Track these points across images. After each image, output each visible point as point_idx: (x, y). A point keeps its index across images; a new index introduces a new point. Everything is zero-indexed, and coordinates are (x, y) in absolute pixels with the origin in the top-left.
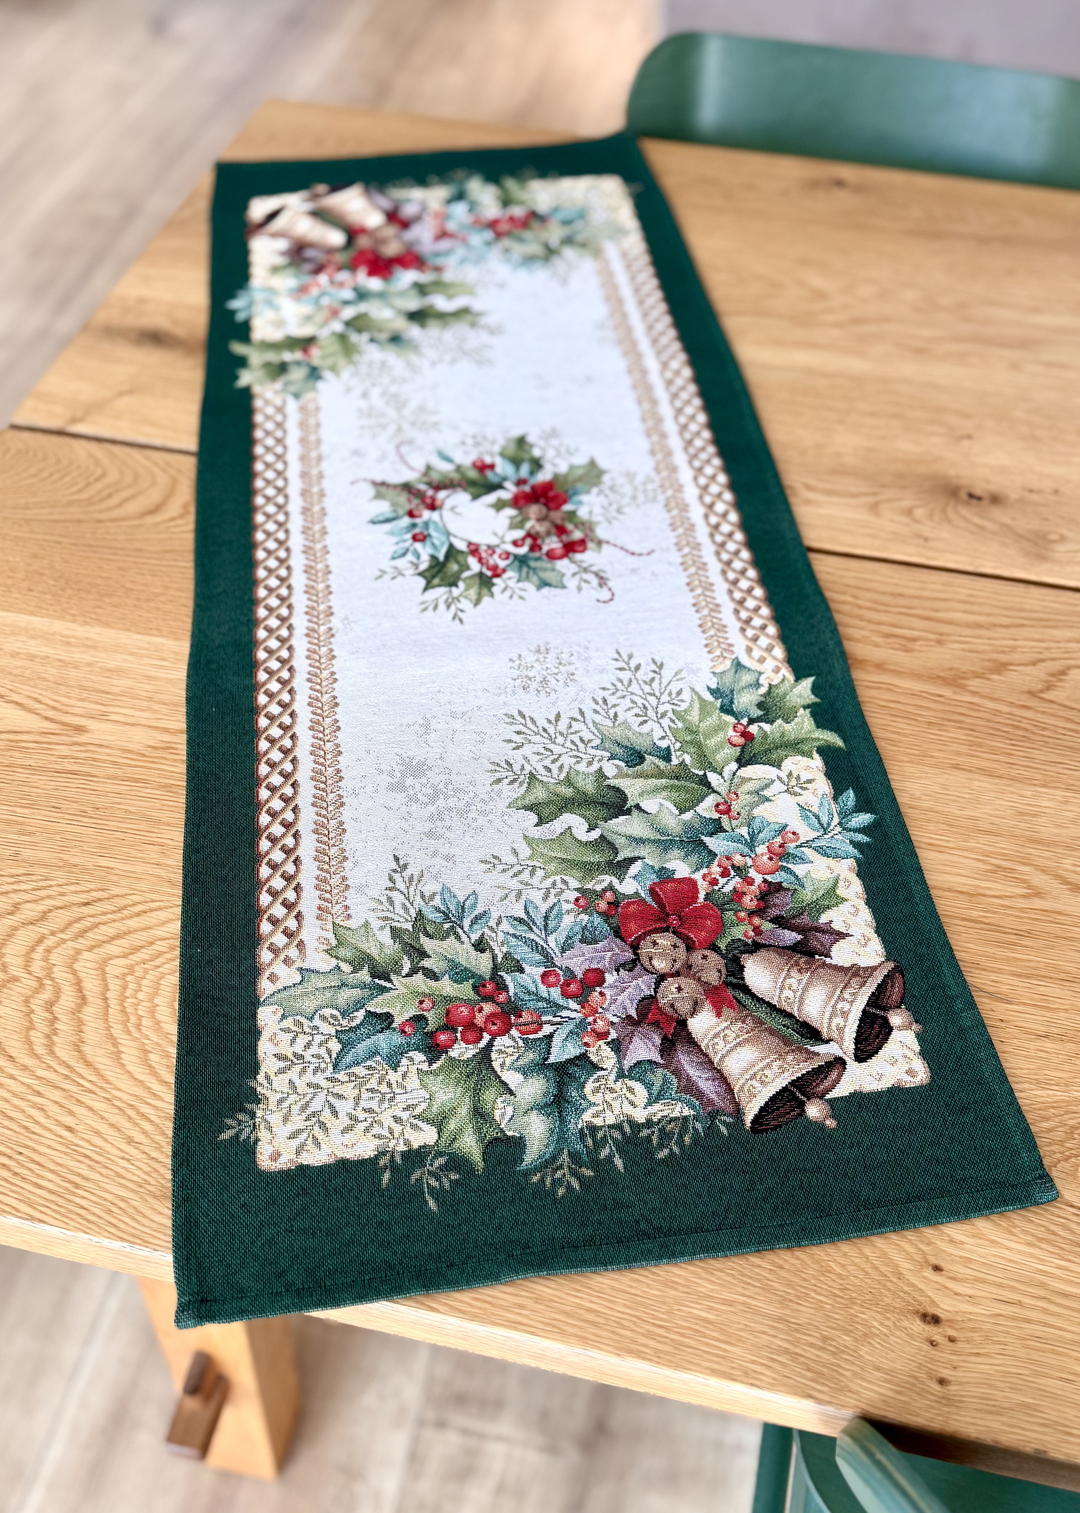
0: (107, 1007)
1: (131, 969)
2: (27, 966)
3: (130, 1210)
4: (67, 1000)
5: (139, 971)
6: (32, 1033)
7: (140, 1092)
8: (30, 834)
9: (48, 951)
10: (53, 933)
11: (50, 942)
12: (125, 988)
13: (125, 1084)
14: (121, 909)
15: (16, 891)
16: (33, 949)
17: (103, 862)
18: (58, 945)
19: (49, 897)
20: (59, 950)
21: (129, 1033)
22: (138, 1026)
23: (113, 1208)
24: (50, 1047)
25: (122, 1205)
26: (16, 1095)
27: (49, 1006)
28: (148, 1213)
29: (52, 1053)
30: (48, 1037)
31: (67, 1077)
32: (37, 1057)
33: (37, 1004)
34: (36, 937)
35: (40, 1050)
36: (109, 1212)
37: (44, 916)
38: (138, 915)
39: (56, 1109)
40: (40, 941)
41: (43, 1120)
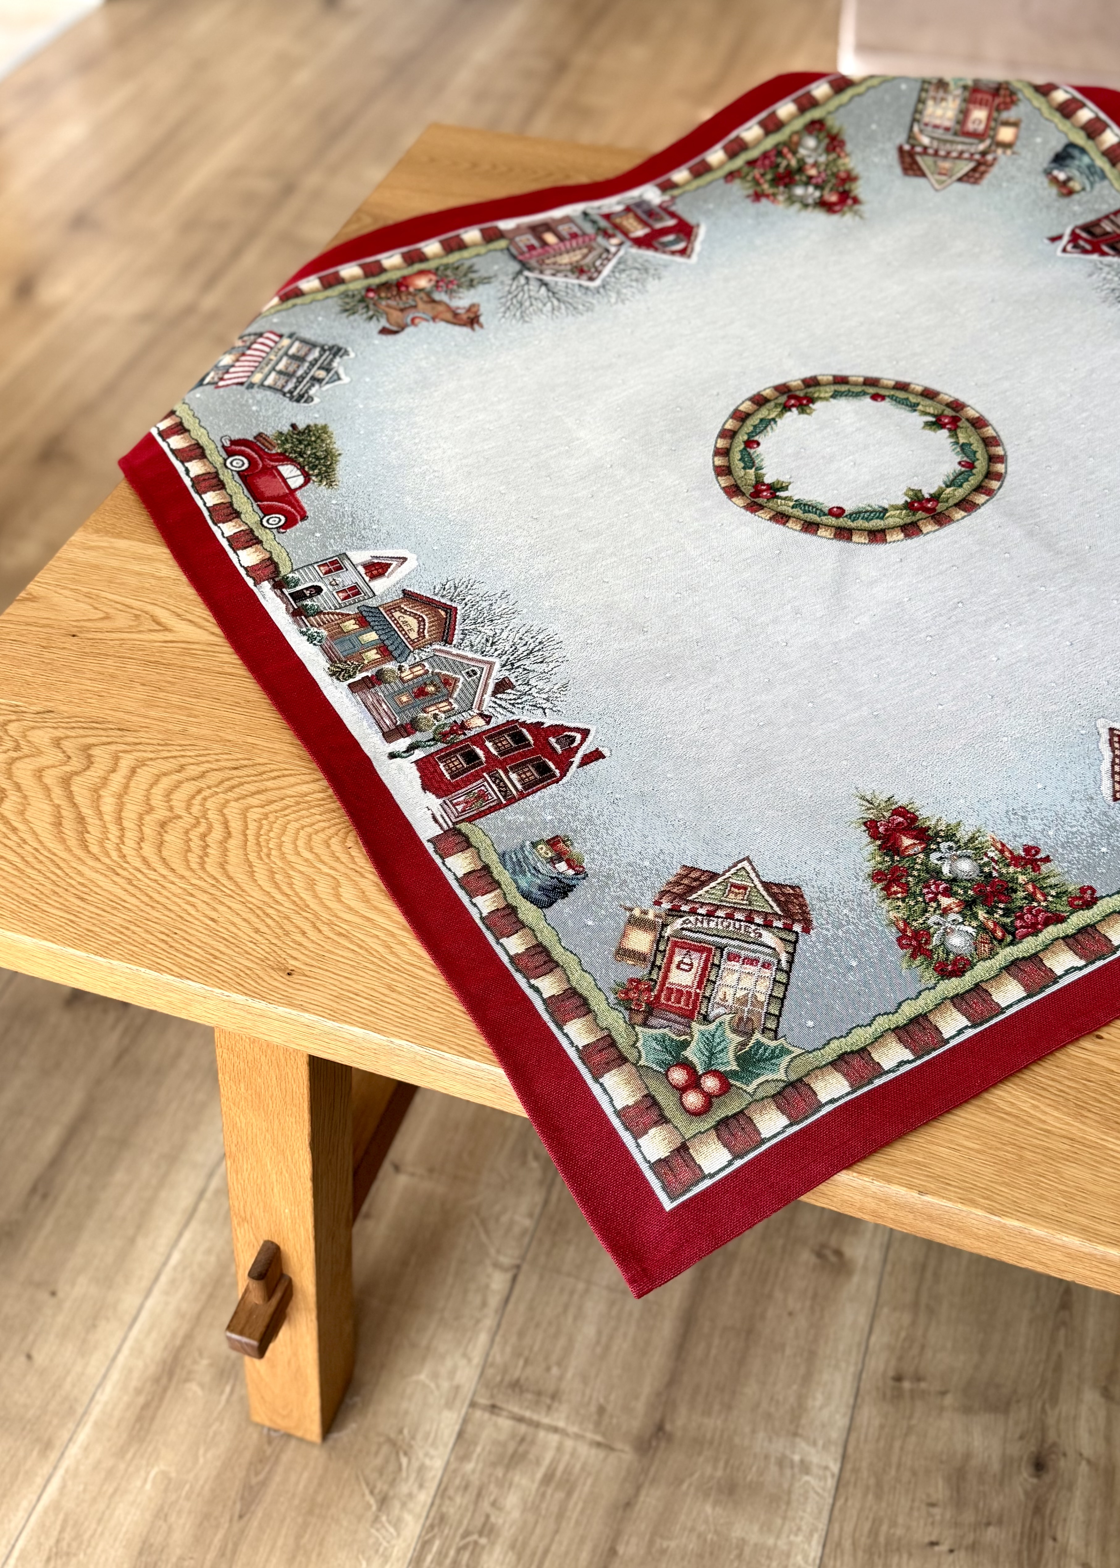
0: (246, 841)
1: (266, 816)
2: (188, 807)
3: (253, 976)
4: (217, 833)
5: (272, 818)
6: (189, 854)
7: (266, 899)
8: (195, 717)
9: (205, 799)
10: (209, 787)
11: (206, 793)
12: (260, 828)
13: (257, 894)
14: (261, 774)
15: (183, 756)
16: (193, 797)
17: (250, 740)
18: (212, 796)
19: (208, 762)
20: (213, 799)
21: (261, 859)
22: (268, 855)
23: (242, 974)
24: (202, 865)
25: (248, 972)
26: (174, 895)
27: (203, 837)
28: (267, 978)
29: (203, 868)
30: (201, 857)
31: (213, 885)
32: (193, 870)
33: (194, 835)
34: (195, 789)
35: (194, 866)
36: (238, 976)
37: (203, 775)
38: (274, 778)
39: (204, 906)
40: (199, 792)
41: (193, 912)
